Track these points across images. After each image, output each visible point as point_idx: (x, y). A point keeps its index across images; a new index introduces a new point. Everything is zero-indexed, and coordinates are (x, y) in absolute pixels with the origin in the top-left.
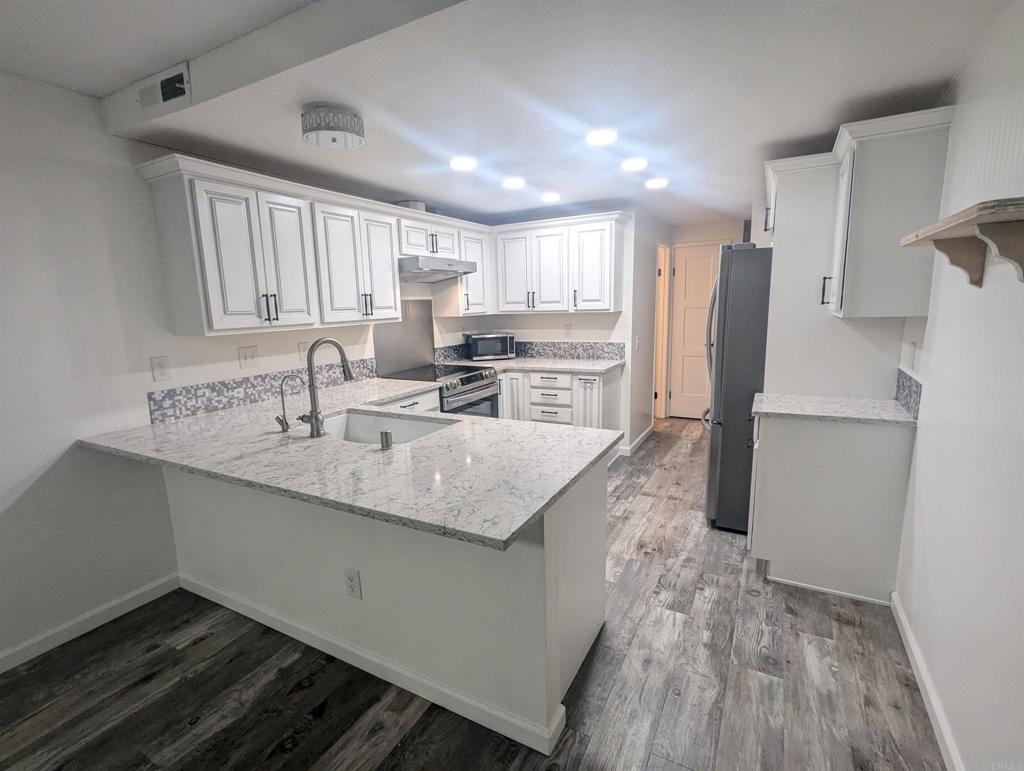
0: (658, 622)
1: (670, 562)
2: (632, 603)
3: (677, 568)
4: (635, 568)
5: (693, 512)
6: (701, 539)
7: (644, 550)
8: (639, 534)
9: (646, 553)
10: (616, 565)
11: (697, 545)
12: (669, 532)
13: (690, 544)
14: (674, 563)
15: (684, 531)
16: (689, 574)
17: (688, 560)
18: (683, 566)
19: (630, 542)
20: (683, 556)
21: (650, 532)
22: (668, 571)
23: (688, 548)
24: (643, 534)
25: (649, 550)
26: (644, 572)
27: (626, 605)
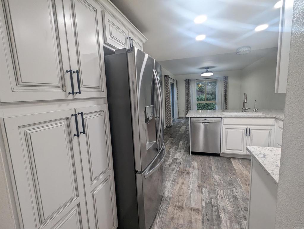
0: (179, 156)
1: (178, 169)
2: (186, 158)
3: (176, 167)
4: (188, 166)
5: (170, 196)
6: (168, 179)
7: (187, 172)
8: (191, 178)
9: (186, 171)
10: (193, 166)
11: (170, 176)
12: (180, 181)
13: (172, 176)
14: (177, 168)
15: (174, 182)
16: (173, 166)
17: (173, 170)
18: (175, 168)
19: (193, 174)
20: (174, 172)
21: (187, 179)
22: (178, 166)
23: (173, 175)
24: (189, 178)
25: (185, 172)
26: (185, 165)
27: (187, 158)
